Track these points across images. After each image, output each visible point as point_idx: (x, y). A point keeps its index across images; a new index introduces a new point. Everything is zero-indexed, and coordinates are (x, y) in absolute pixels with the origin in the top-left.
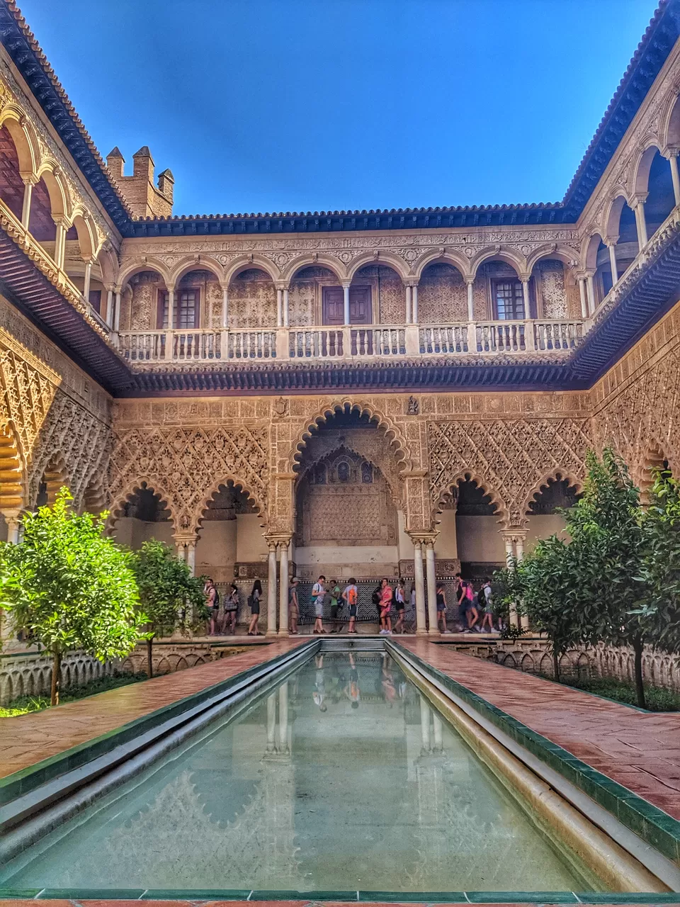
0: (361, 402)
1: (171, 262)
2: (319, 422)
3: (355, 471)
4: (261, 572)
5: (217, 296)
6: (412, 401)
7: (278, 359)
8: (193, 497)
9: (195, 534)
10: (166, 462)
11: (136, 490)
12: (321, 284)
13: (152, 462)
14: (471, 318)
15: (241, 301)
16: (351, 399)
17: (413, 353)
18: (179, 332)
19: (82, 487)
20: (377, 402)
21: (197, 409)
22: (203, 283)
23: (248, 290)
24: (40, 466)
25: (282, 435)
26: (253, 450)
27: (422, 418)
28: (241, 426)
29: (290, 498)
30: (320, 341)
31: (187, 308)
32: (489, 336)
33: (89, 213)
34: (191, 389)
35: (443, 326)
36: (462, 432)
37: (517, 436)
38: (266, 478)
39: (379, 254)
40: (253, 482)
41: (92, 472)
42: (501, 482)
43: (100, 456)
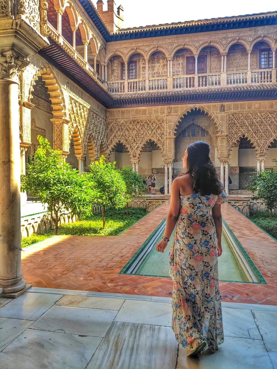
0: (201, 107)
1: (125, 52)
2: (184, 115)
3: (198, 132)
4: (162, 171)
5: (144, 64)
6: (222, 106)
7: (168, 90)
8: (137, 146)
9: (138, 159)
10: (127, 133)
11: (117, 143)
12: (186, 56)
13: (122, 133)
14: (249, 69)
15: (153, 65)
16: (198, 106)
17: (224, 85)
18: (130, 81)
19: (99, 144)
20: (208, 107)
21: (137, 112)
22: (138, 58)
23: (156, 60)
24: (86, 139)
25: (171, 121)
26: (159, 128)
27: (226, 113)
28: (154, 118)
29: (173, 146)
30: (185, 81)
31: (132, 69)
32: (256, 76)
33: (95, 36)
34: (135, 104)
35: (237, 73)
36: (242, 118)
37: (265, 119)
38: (164, 138)
39: (210, 42)
40: (159, 140)
41: (102, 138)
42: (257, 138)
43: (104, 132)
